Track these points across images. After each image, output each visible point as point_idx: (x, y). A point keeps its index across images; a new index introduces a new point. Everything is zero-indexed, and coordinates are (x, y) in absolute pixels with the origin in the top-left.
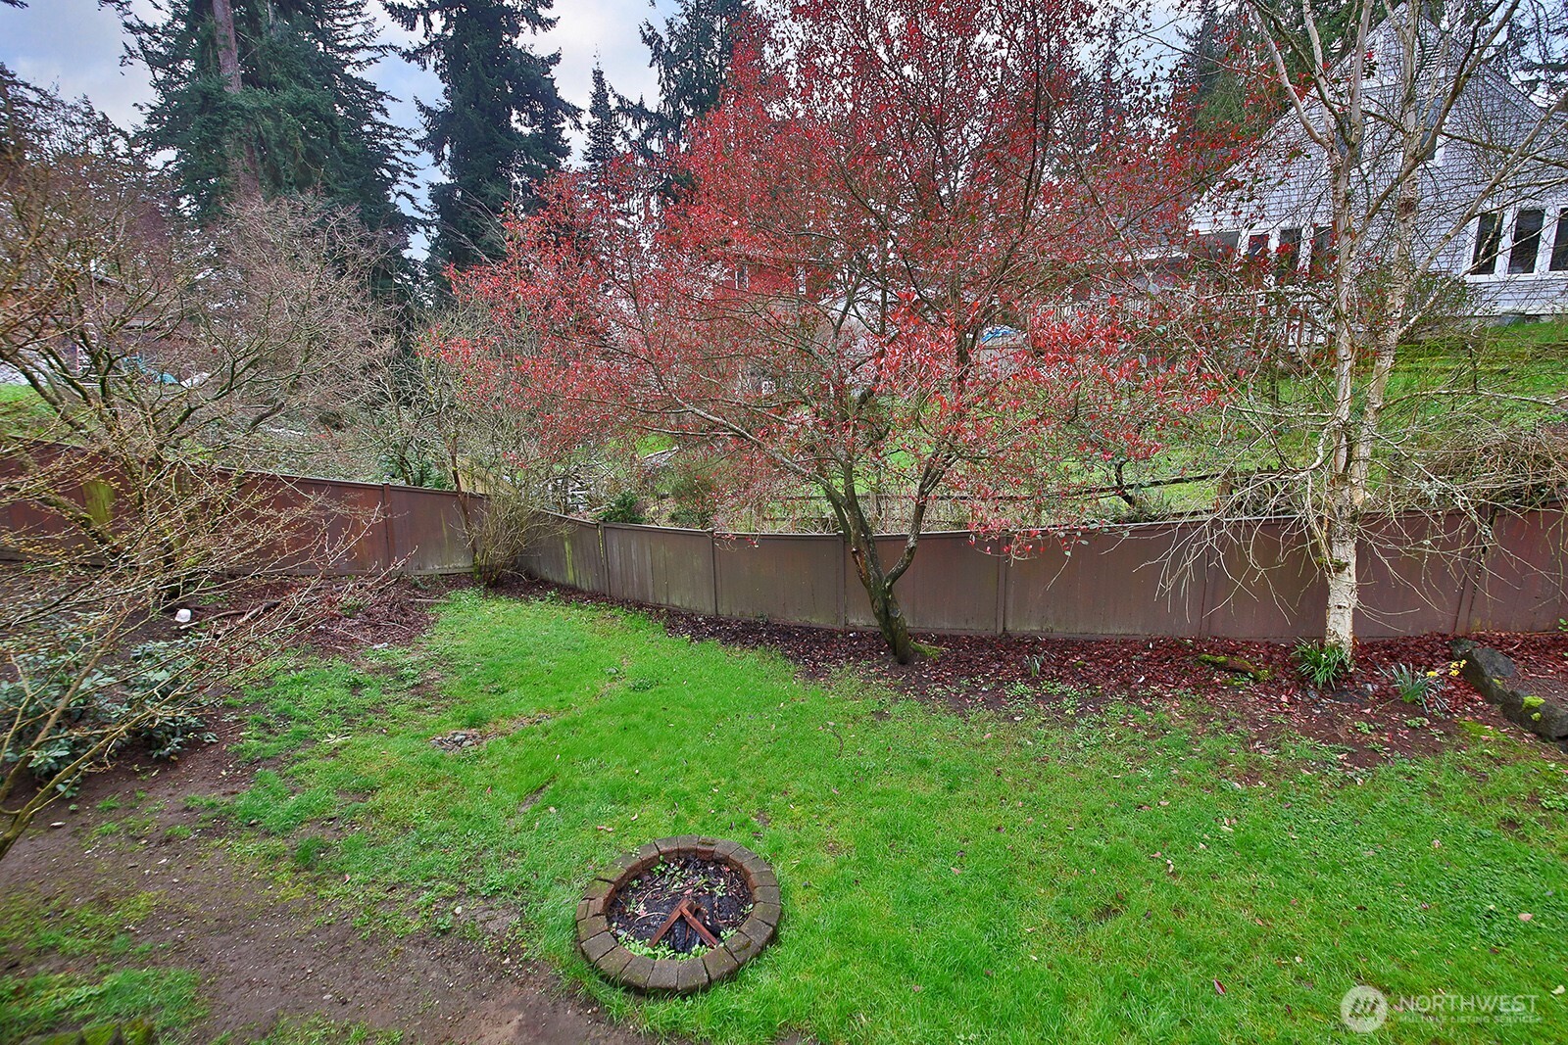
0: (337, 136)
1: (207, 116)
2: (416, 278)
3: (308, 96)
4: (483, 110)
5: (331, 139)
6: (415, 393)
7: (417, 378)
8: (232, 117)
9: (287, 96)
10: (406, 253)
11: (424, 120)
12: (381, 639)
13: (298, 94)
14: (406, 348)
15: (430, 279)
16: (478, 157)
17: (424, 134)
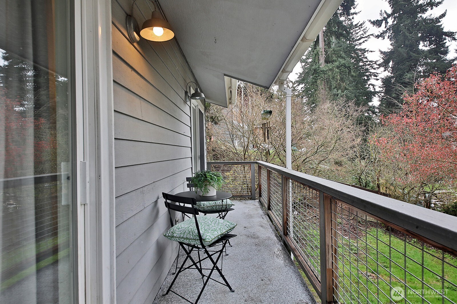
0: (351, 71)
1: (315, 75)
2: (374, 113)
3: (343, 61)
4: (407, 46)
5: (348, 73)
6: (367, 155)
7: (368, 150)
8: (321, 74)
9: (337, 63)
10: (370, 104)
11: (382, 56)
12: (346, 235)
13: (340, 62)
14: (365, 140)
15: (379, 113)
16: (403, 65)
17: (382, 61)
